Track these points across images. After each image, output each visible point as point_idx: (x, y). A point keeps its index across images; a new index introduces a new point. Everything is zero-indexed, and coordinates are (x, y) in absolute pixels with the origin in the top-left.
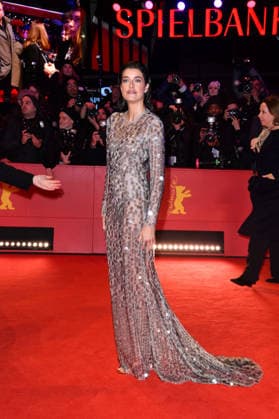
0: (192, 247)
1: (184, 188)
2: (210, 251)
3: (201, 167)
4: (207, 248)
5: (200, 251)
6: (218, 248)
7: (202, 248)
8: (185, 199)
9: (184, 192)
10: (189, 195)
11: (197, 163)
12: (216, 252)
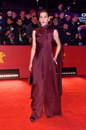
0: (7, 76)
1: (3, 53)
2: (14, 77)
3: (6, 44)
4: (13, 76)
5: (10, 77)
6: (17, 75)
7: (11, 76)
8: (3, 57)
9: (2, 54)
10: (5, 56)
11: (4, 43)
12: (16, 77)
